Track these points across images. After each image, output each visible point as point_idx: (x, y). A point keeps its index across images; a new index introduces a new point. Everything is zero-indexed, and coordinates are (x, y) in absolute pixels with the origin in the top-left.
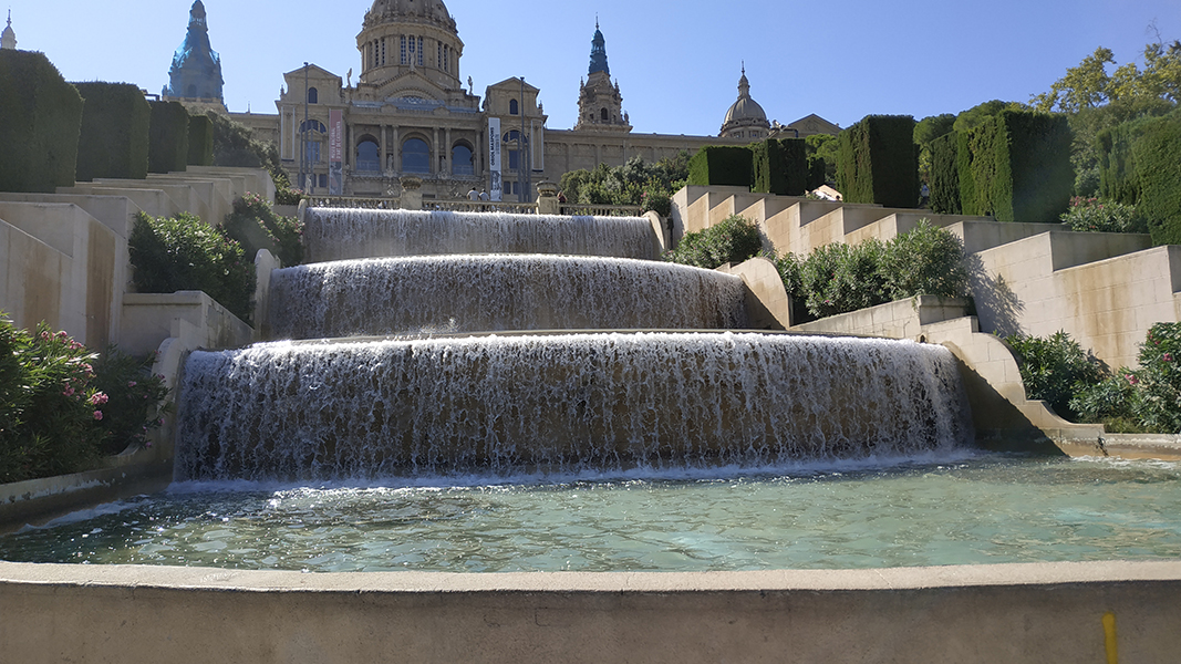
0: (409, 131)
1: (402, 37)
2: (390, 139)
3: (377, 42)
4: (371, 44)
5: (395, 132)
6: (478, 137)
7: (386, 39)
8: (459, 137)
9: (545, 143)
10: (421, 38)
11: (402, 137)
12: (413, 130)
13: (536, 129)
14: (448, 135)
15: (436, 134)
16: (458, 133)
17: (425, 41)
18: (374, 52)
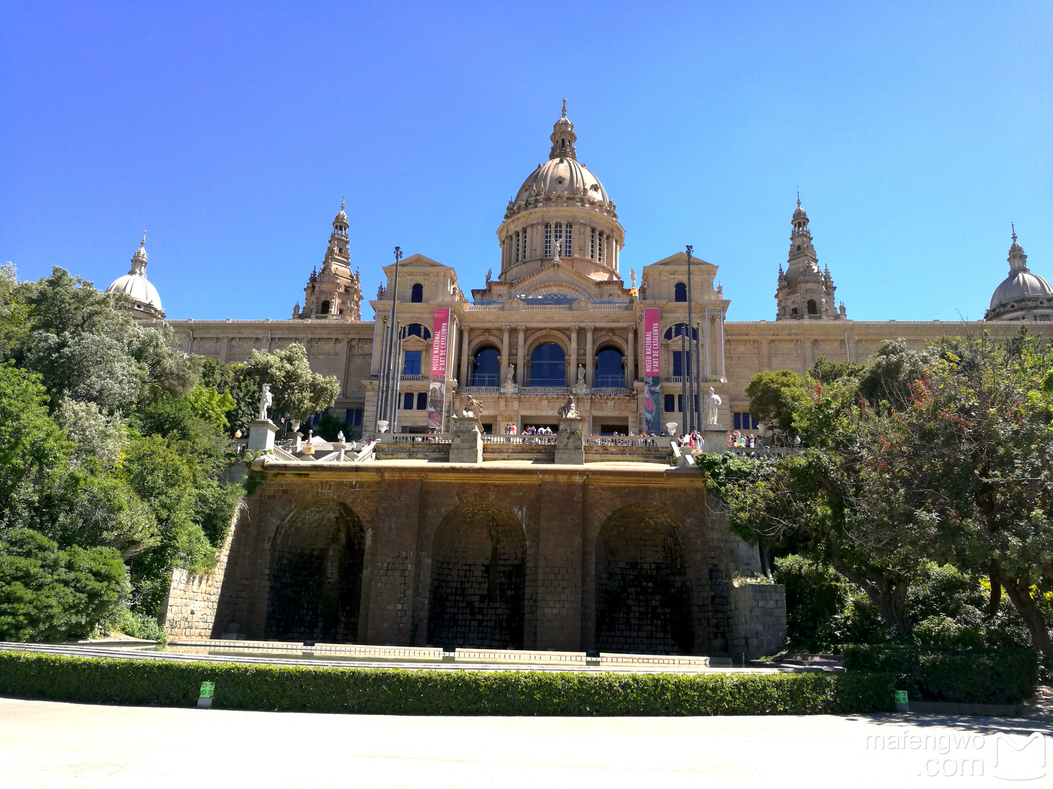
0: (539, 334)
1: (547, 226)
2: (513, 346)
3: (518, 235)
4: (511, 237)
5: (521, 336)
6: (631, 336)
7: (529, 230)
8: (605, 338)
9: (728, 341)
10: (570, 225)
11: (529, 341)
12: (544, 332)
13: (713, 320)
14: (589, 336)
15: (574, 336)
16: (604, 333)
17: (575, 228)
18: (514, 247)
